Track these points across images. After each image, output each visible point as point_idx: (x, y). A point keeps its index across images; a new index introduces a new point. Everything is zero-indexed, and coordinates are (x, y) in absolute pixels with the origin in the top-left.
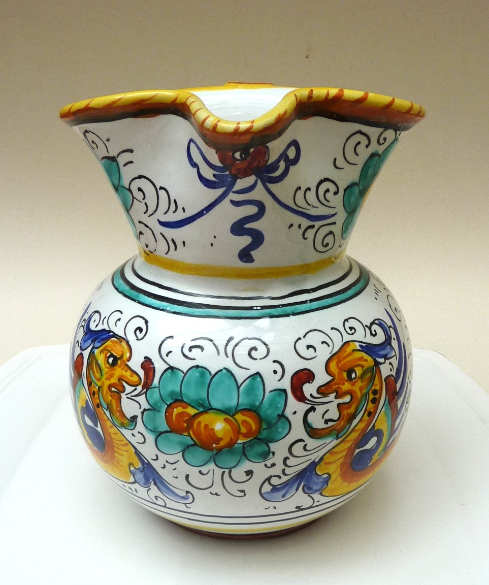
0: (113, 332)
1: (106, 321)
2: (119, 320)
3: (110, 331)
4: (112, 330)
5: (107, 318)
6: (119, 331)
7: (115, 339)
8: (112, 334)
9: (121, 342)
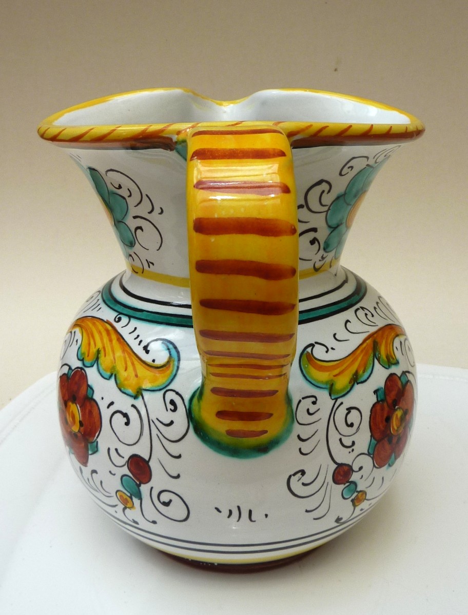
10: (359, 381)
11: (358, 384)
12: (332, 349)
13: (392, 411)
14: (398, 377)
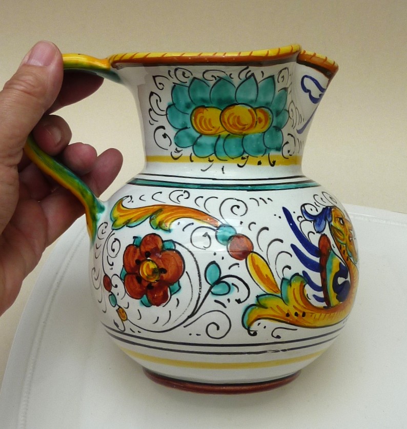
1: (318, 204)
2: (322, 199)
4: (326, 206)
5: (316, 202)
6: (329, 204)
7: (333, 209)
8: (329, 207)
9: (335, 208)
10: (128, 225)
11: (127, 226)
12: (132, 202)
13: (143, 259)
14: (162, 240)
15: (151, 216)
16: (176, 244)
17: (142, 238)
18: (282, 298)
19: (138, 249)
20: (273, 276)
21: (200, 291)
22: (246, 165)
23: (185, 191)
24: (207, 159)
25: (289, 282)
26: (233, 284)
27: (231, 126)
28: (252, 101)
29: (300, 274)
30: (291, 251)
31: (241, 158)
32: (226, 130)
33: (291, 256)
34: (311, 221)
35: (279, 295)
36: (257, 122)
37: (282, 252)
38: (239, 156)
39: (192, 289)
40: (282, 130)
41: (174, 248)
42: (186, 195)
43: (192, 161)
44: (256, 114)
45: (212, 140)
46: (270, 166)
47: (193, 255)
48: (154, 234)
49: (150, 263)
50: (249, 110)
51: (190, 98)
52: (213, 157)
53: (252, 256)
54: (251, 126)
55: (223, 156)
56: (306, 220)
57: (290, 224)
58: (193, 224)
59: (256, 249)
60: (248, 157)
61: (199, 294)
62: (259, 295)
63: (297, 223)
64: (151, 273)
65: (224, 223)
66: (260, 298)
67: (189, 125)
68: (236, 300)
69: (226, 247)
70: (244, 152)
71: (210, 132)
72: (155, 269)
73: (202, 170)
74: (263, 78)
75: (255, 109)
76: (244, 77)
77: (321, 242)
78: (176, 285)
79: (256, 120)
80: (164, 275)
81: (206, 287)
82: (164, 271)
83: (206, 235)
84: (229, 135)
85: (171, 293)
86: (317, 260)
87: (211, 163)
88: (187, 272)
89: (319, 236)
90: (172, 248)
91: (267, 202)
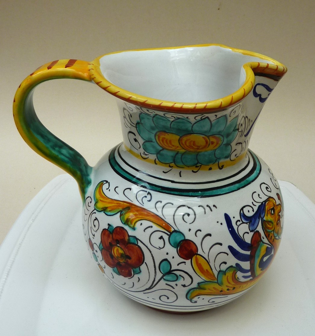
0: (263, 202)
1: (255, 203)
2: (259, 195)
3: (262, 203)
4: (262, 202)
5: (254, 202)
6: (264, 198)
7: (267, 202)
8: (264, 203)
9: (269, 200)
10: (105, 212)
12: (109, 190)
13: (115, 244)
14: (128, 235)
15: (121, 211)
16: (138, 241)
17: (114, 228)
18: (217, 283)
19: (111, 235)
20: (212, 270)
21: (155, 277)
22: (199, 171)
23: (149, 193)
24: (168, 165)
25: (224, 273)
26: (180, 275)
27: (187, 146)
28: (206, 132)
29: (233, 266)
30: (228, 251)
31: (195, 166)
32: (183, 149)
33: (228, 254)
34: (247, 223)
35: (216, 281)
36: (209, 144)
37: (220, 253)
38: (194, 166)
39: (149, 274)
40: (231, 144)
41: (137, 243)
42: (149, 197)
43: (156, 164)
44: (209, 139)
45: (172, 154)
46: (219, 169)
47: (151, 252)
48: (123, 228)
49: (119, 249)
50: (203, 137)
51: (154, 124)
52: (172, 164)
53: (196, 257)
54: (205, 147)
55: (181, 164)
56: (243, 223)
57: (229, 229)
58: (152, 227)
59: (200, 252)
60: (201, 166)
61: (155, 279)
62: (199, 282)
63: (235, 227)
64: (119, 256)
65: (176, 229)
66: (200, 284)
67: (154, 140)
68: (182, 285)
69: (176, 249)
70: (198, 162)
71: (170, 148)
72: (122, 254)
73: (163, 172)
74: (216, 118)
75: (208, 137)
76: (200, 118)
77: (253, 238)
78: (137, 269)
79: (209, 143)
80: (129, 260)
81: (159, 275)
82: (129, 257)
83: (161, 238)
84: (186, 152)
85: (134, 273)
86: (248, 253)
87: (171, 168)
88: (145, 263)
89: (251, 234)
90: (135, 243)
91: (212, 210)
